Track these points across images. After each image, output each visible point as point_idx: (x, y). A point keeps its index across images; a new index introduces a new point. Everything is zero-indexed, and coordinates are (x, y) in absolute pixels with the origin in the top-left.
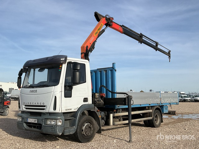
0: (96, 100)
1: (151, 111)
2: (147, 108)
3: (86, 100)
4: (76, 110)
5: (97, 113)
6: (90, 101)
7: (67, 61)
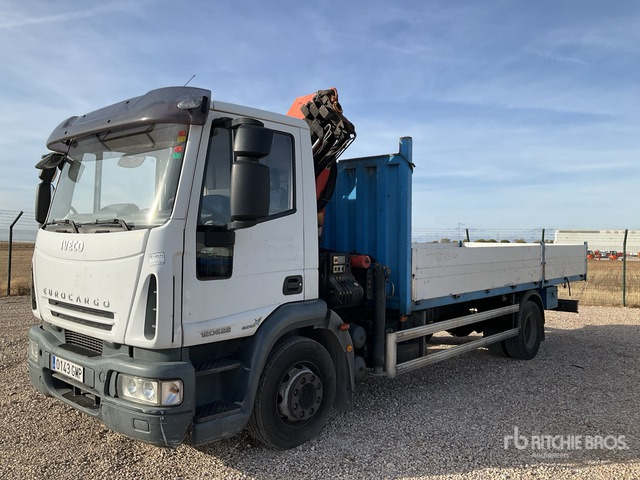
0: (333, 280)
1: (515, 308)
2: (505, 299)
3: (293, 284)
4: (251, 331)
5: (339, 335)
6: (311, 289)
7: (212, 116)
